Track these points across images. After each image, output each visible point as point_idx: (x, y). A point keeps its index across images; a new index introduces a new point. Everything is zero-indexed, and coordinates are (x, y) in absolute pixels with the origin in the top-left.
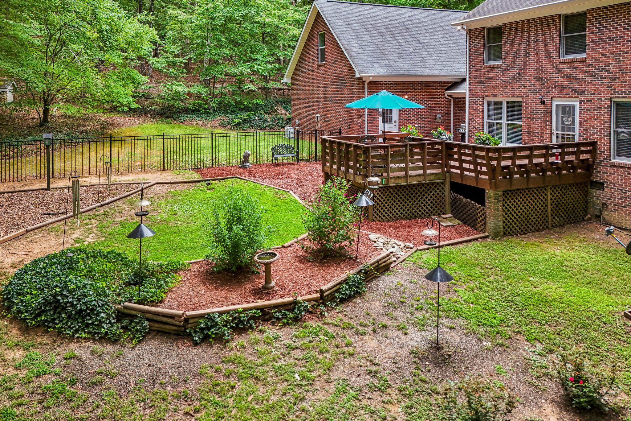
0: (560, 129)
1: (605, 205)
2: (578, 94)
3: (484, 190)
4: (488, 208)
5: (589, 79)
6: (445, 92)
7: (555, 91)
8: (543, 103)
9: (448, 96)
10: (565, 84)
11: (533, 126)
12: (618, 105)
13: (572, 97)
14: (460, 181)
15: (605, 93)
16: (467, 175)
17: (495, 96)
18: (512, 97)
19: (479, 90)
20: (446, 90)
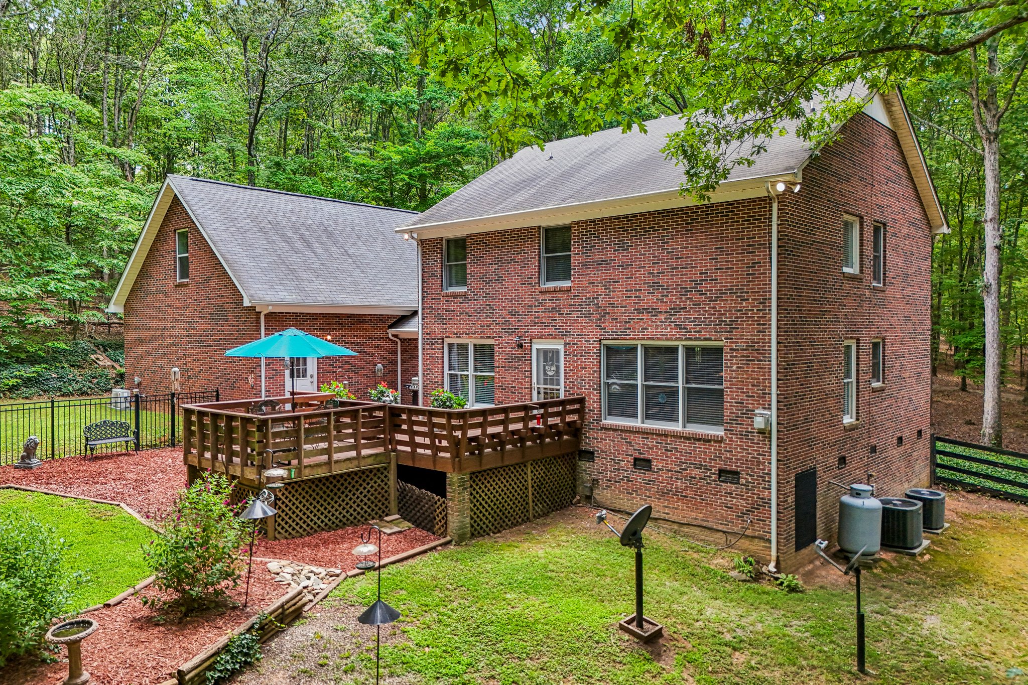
0: (542, 381)
1: (595, 481)
2: (562, 334)
3: (443, 475)
4: (450, 500)
5: (575, 315)
6: (388, 331)
7: (535, 330)
8: (520, 346)
9: (393, 336)
10: (546, 320)
11: (509, 378)
12: (609, 348)
13: (555, 338)
14: (410, 464)
15: (593, 333)
16: (420, 454)
17: (459, 337)
18: (482, 337)
19: (437, 328)
20: (390, 327)
